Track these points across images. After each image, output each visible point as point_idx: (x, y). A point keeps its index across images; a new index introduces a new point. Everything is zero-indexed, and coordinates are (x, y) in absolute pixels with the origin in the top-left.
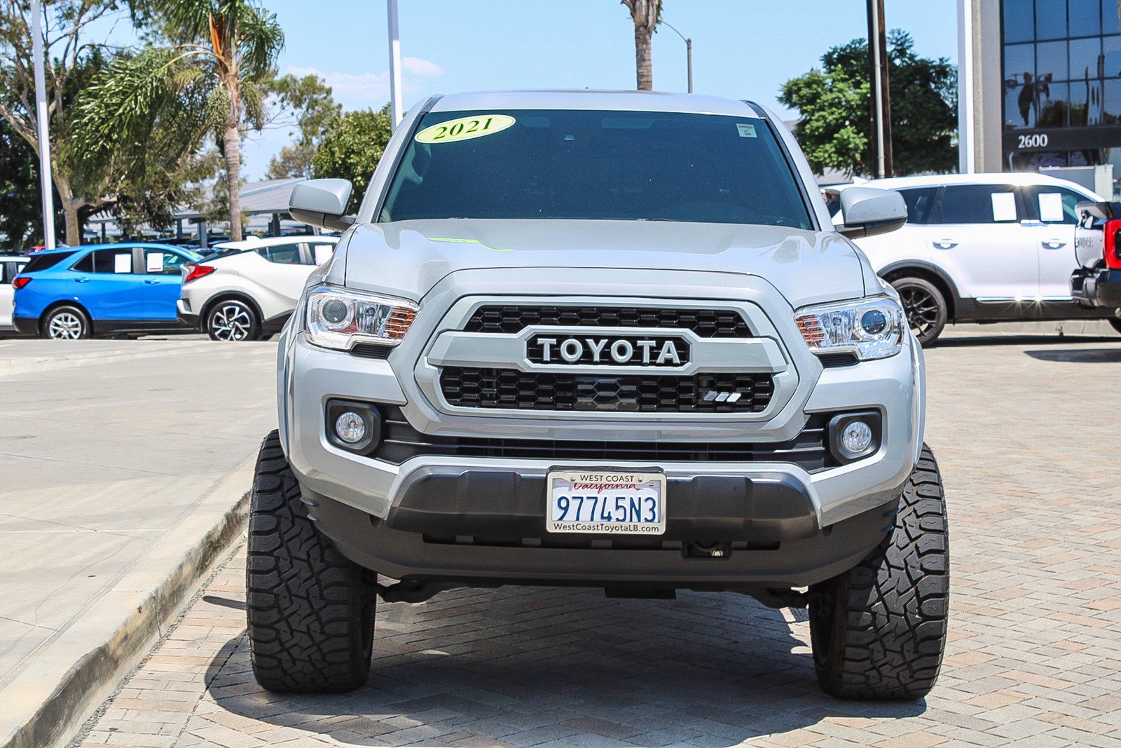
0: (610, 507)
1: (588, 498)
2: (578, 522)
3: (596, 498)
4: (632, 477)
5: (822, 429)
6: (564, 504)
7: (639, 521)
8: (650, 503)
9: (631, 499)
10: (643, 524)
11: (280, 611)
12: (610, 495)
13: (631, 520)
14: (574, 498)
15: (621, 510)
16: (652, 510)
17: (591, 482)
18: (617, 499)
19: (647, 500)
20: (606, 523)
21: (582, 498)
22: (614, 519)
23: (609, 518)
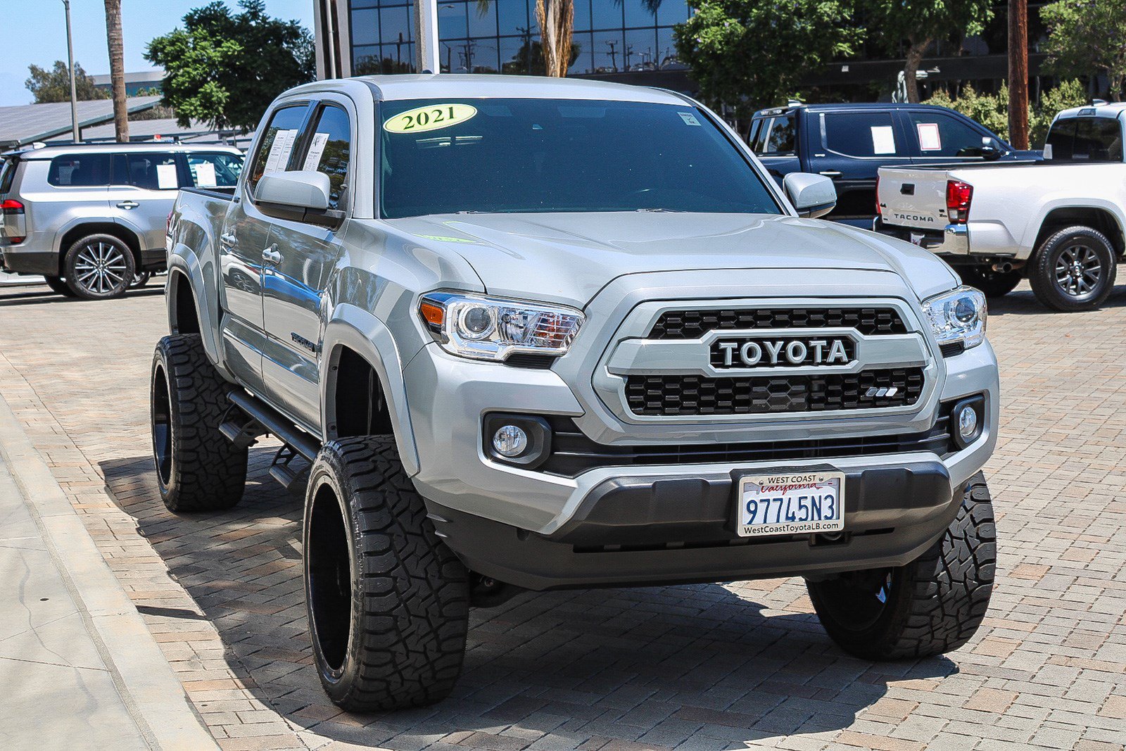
0: (794, 507)
1: (775, 500)
2: (766, 525)
3: (781, 500)
4: (814, 476)
5: (948, 417)
6: (752, 508)
7: (820, 519)
8: (829, 500)
9: (813, 497)
10: (823, 522)
11: (399, 633)
12: (794, 495)
13: (813, 519)
14: (762, 501)
15: (804, 510)
16: (831, 507)
17: (777, 484)
18: (800, 498)
19: (826, 498)
20: (791, 524)
21: (768, 501)
22: (797, 520)
23: (793, 518)
